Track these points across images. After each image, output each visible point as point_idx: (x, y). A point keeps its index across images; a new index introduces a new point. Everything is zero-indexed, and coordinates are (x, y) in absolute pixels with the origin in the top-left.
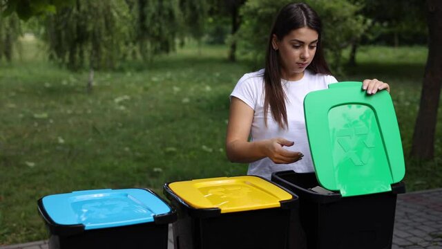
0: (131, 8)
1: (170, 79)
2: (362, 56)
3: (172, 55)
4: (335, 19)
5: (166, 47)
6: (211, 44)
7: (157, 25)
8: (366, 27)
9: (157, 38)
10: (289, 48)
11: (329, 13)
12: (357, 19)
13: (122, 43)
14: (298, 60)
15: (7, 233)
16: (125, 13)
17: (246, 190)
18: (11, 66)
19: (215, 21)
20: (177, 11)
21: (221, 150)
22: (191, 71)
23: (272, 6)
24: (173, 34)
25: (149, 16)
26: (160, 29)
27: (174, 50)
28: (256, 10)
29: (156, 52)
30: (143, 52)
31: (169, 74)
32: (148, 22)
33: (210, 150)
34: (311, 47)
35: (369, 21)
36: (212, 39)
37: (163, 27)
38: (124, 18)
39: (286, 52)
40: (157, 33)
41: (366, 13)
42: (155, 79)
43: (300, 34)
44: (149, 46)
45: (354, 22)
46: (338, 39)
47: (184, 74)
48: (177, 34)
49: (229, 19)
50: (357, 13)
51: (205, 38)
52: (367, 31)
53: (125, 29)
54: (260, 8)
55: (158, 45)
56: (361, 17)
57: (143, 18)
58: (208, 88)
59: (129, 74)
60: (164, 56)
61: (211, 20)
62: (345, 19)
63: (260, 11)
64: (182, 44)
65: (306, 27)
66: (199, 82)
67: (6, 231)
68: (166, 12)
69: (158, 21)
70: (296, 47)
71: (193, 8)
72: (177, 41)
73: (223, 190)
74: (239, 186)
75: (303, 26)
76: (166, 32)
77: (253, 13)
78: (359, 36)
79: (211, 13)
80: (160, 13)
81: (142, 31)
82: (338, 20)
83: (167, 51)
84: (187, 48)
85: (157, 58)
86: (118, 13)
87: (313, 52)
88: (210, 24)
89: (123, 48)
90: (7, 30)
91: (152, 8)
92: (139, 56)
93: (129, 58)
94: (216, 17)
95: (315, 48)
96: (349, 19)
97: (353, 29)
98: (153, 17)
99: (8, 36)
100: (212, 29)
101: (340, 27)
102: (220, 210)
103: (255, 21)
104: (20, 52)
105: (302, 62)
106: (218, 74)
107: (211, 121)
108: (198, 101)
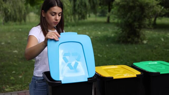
0: (70, 2)
1: (85, 29)
2: (159, 21)
3: (86, 20)
4: (149, 6)
5: (83, 17)
6: (100, 16)
7: (80, 9)
8: (161, 10)
9: (80, 14)
10: (50, 16)
11: (147, 4)
12: (158, 7)
13: (67, 16)
14: (54, 21)
15: (26, 86)
16: (68, 4)
17: (122, 70)
18: (25, 24)
19: (102, 8)
20: (88, 4)
21: (105, 56)
22: (93, 26)
23: (125, 1)
24: (86, 13)
25: (77, 5)
26: (81, 11)
27: (86, 18)
28: (119, 3)
29: (79, 19)
30: (75, 19)
31: (84, 28)
32: (76, 7)
33: (101, 56)
34: (59, 15)
35: (163, 8)
36: (100, 15)
37: (83, 10)
38: (69, 6)
39: (48, 18)
40: (80, 12)
41: (161, 4)
42: (79, 29)
43: (54, 9)
44: (77, 17)
45: (157, 8)
46: (150, 14)
47: (90, 27)
48: (88, 12)
49: (107, 7)
50: (158, 4)
51: (98, 14)
52: (161, 11)
53: (68, 10)
54: (120, 2)
55: (80, 16)
56: (160, 6)
57: (75, 6)
58: (99, 33)
59: (69, 27)
60: (83, 21)
61: (100, 7)
62: (153, 7)
63: (121, 3)
64: (89, 16)
65: (57, 6)
66: (96, 31)
67: (26, 85)
68: (84, 4)
69: (81, 8)
70: (53, 15)
71: (93, 3)
72: (88, 15)
73: (113, 70)
74: (119, 69)
75: (55, 6)
76: (83, 11)
77: (118, 4)
78: (159, 13)
79: (100, 4)
80: (81, 4)
81: (75, 11)
82: (151, 7)
83: (84, 19)
84: (91, 18)
85: (80, 21)
86: (66, 4)
87: (60, 17)
88: (100, 9)
89: (68, 17)
90: (24, 10)
91: (78, 2)
92: (73, 21)
93: (69, 21)
94: (102, 6)
95: (61, 16)
96: (155, 7)
97: (157, 10)
98: (79, 6)
99: (25, 13)
100: (100, 10)
101: (152, 10)
102: (113, 78)
103: (118, 7)
104: (29, 19)
105: (56, 21)
106: (103, 28)
107: (101, 45)
108: (96, 37)
